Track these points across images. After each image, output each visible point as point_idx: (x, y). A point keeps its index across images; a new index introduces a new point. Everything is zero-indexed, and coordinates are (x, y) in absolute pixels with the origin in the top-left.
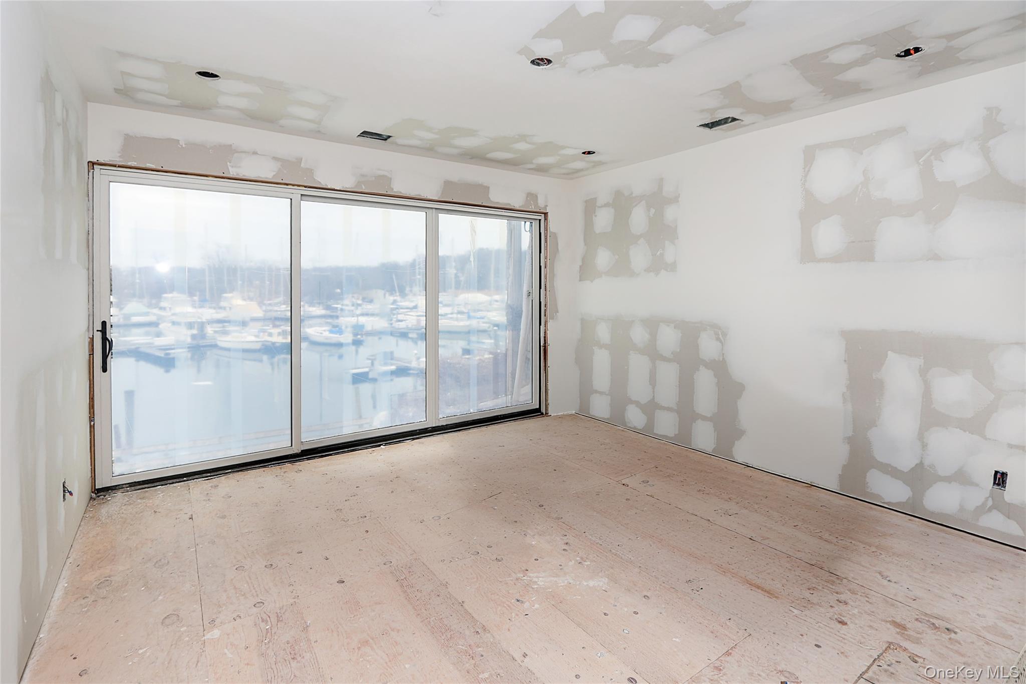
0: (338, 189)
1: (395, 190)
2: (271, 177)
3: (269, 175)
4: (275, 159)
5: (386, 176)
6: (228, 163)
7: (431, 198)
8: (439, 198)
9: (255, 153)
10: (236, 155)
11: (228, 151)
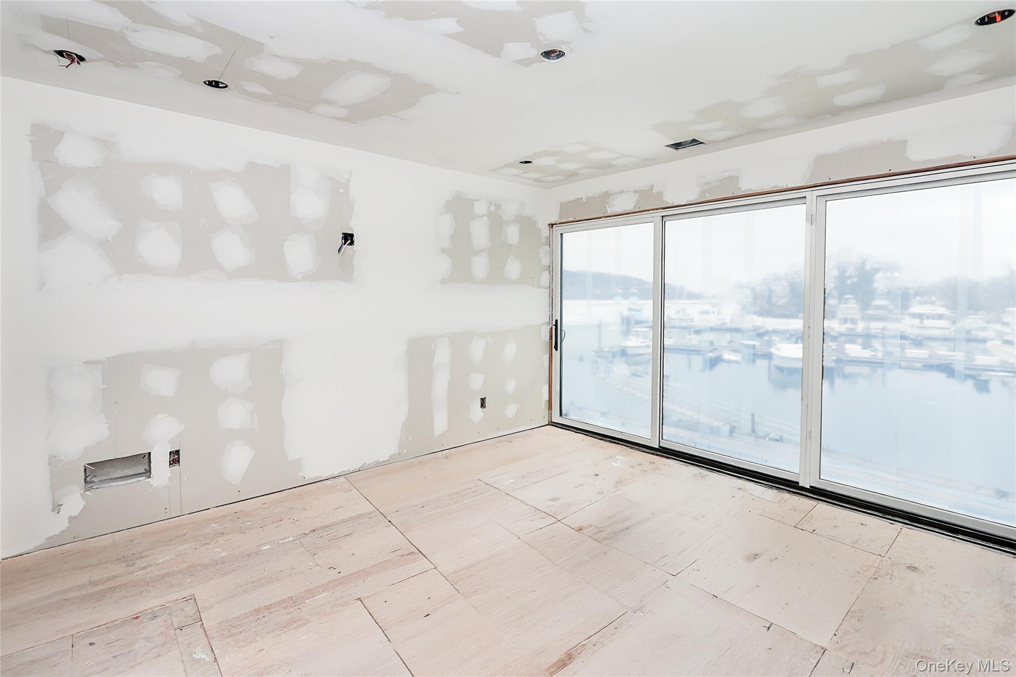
0: (683, 204)
1: (743, 189)
2: (632, 208)
3: (630, 207)
4: (635, 192)
5: (732, 176)
6: (607, 206)
7: (793, 186)
8: (805, 184)
9: (622, 192)
10: (611, 197)
11: (606, 197)
